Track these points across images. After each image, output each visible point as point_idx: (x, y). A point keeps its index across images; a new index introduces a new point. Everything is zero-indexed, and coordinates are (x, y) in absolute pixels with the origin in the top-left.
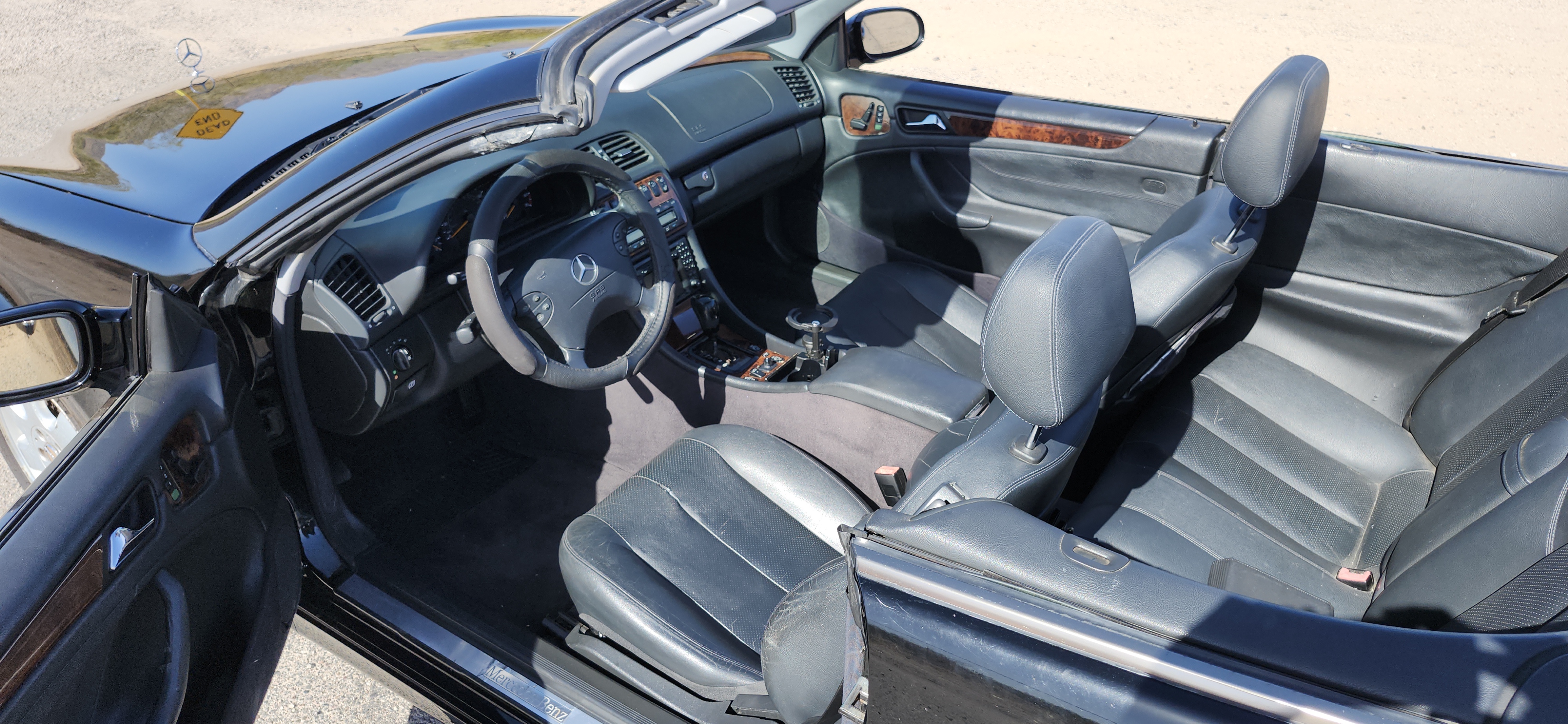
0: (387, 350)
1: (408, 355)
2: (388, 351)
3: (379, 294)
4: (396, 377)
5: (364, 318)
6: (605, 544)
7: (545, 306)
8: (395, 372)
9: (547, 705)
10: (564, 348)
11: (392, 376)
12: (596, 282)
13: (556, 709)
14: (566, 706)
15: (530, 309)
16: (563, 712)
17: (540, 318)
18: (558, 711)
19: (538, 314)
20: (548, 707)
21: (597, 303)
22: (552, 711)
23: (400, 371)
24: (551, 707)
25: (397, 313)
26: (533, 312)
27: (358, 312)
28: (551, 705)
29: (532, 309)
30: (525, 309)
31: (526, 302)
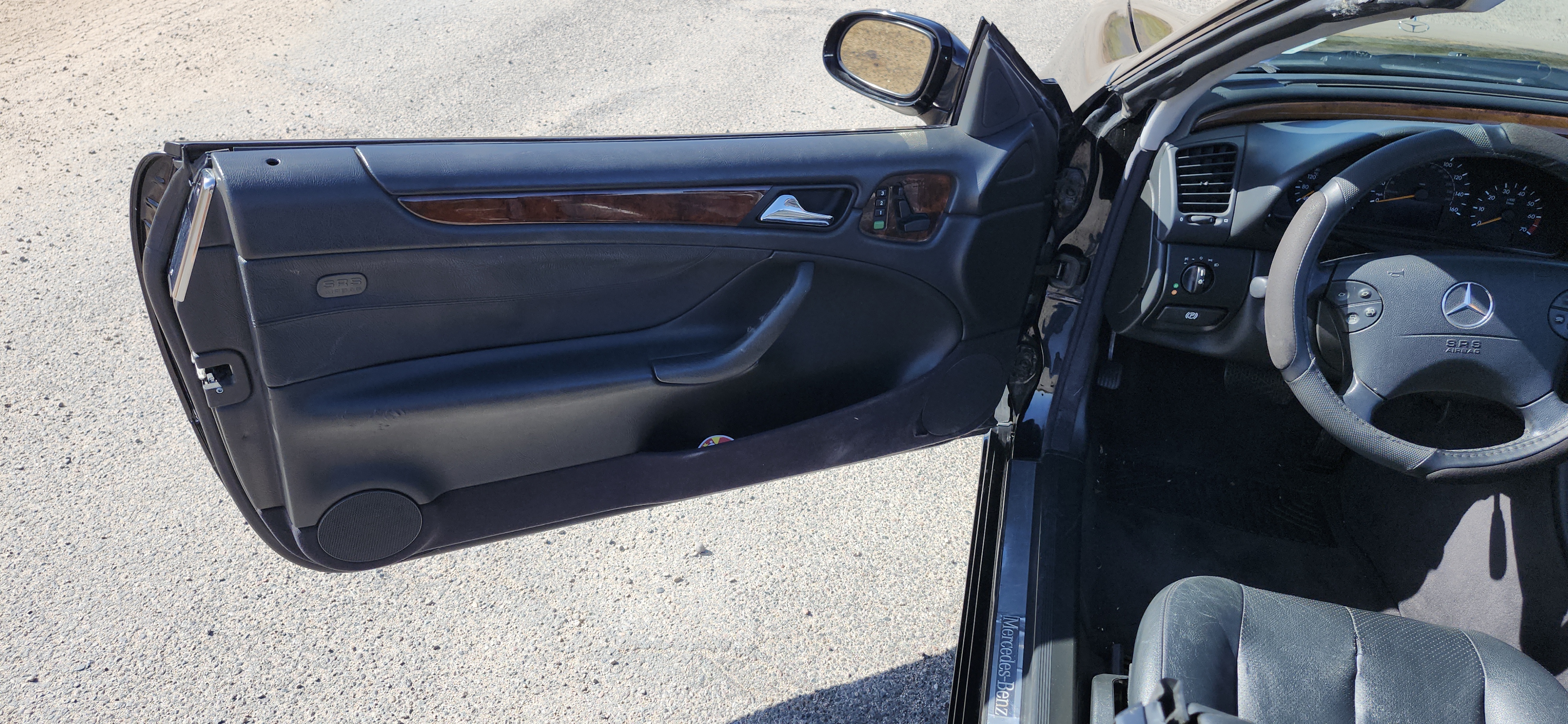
0: (1186, 259)
1: (1201, 278)
2: (1186, 261)
3: (1227, 199)
4: (1174, 292)
5: (1181, 208)
6: (1210, 618)
7: (1369, 310)
8: (1176, 286)
9: (1006, 690)
10: (1358, 377)
11: (1170, 288)
12: (1471, 332)
13: (1007, 701)
14: (1016, 708)
15: (1346, 301)
16: (1006, 710)
17: (1353, 321)
18: (1005, 704)
19: (1351, 314)
20: (1004, 692)
21: (1451, 356)
22: (1002, 699)
23: (1182, 287)
24: (1006, 695)
25: (1226, 229)
26: (1349, 306)
27: (1180, 199)
28: (1007, 693)
29: (1349, 302)
30: (1342, 296)
31: (1347, 288)
